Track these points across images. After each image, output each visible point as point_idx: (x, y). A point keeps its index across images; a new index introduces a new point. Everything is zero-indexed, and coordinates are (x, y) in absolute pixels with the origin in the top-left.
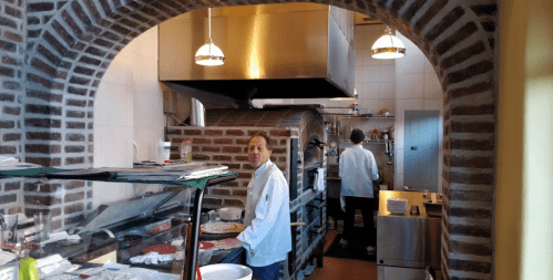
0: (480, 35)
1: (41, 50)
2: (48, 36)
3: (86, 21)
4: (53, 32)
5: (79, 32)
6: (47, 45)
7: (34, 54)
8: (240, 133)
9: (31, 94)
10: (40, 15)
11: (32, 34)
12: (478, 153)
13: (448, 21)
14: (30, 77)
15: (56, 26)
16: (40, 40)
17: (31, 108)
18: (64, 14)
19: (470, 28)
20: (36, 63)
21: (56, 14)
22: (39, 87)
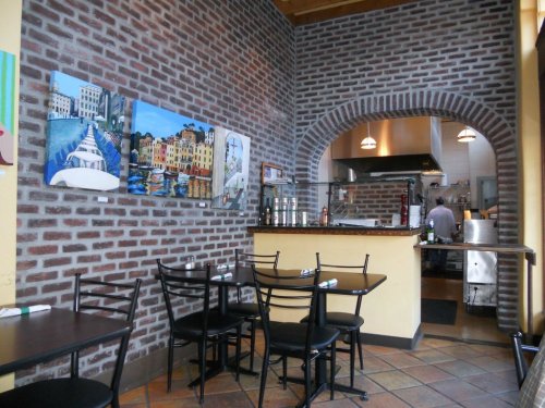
0: (509, 129)
1: (303, 143)
2: (306, 137)
3: (325, 129)
4: (309, 135)
5: (322, 134)
6: (306, 141)
7: (300, 145)
8: (379, 187)
9: (298, 163)
10: (302, 128)
11: (298, 136)
12: (510, 185)
13: (495, 123)
14: (297, 155)
15: (311, 132)
16: (302, 139)
17: (299, 169)
18: (315, 127)
19: (505, 126)
20: (300, 149)
21: (310, 127)
22: (302, 160)
